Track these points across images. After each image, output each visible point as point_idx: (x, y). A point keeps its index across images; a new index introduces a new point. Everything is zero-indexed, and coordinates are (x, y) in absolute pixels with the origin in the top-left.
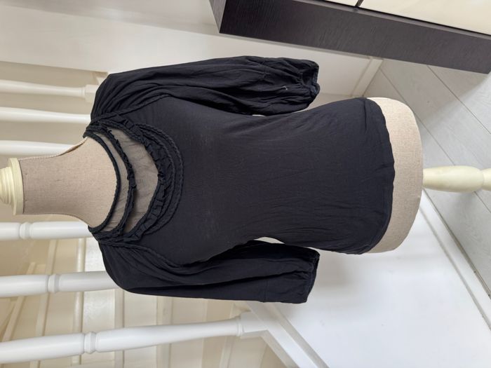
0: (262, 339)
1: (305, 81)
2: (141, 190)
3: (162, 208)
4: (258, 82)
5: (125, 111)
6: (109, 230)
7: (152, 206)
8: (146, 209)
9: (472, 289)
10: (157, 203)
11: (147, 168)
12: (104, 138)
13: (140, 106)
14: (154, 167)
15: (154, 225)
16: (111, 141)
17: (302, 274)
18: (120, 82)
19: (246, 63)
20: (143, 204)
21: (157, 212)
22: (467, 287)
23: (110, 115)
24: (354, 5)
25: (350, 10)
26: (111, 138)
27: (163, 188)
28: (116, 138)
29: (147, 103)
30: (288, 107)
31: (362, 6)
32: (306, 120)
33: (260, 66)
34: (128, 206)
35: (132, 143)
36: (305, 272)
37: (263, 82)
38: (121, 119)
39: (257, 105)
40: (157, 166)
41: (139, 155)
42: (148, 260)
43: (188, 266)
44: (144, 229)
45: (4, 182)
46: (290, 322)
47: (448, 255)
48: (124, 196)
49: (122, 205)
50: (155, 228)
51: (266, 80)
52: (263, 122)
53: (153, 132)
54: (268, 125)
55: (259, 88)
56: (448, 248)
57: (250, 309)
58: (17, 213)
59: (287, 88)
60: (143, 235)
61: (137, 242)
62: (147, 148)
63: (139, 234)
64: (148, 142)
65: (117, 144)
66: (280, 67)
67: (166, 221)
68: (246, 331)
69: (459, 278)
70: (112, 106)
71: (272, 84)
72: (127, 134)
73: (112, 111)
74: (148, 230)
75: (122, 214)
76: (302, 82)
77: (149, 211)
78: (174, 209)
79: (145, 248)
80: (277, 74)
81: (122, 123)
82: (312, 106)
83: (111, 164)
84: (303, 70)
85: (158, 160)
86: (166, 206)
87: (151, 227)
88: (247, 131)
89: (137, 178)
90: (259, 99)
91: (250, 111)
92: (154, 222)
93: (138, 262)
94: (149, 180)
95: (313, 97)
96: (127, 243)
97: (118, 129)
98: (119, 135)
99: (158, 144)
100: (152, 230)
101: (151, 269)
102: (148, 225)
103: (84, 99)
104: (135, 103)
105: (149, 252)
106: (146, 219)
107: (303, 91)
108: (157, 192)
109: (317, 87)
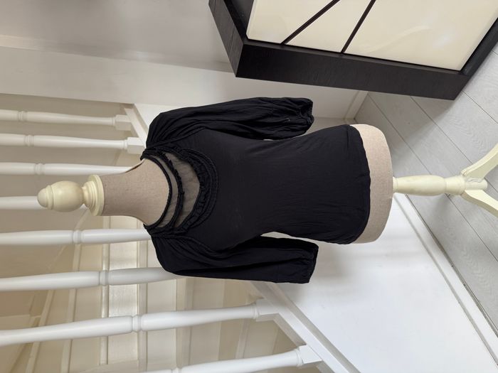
0: (274, 322)
1: (303, 114)
2: (187, 196)
3: (203, 207)
4: (268, 116)
5: (175, 139)
6: (162, 226)
7: (196, 207)
8: (191, 210)
9: (450, 280)
10: (200, 204)
11: (191, 180)
12: (159, 159)
13: (186, 135)
14: (196, 179)
15: (197, 220)
16: (165, 162)
17: (305, 261)
18: (171, 119)
19: (259, 103)
20: (189, 206)
21: (199, 211)
22: (446, 279)
23: (164, 142)
24: (340, 51)
25: (337, 56)
26: (165, 159)
27: (204, 193)
28: (169, 158)
29: (190, 133)
30: (290, 133)
31: (346, 52)
32: (305, 142)
33: (269, 104)
34: (177, 207)
35: (180, 163)
36: (307, 260)
37: (271, 116)
38: (172, 145)
39: (268, 132)
40: (199, 178)
41: (186, 171)
42: (191, 247)
43: (220, 252)
44: (189, 224)
45: (90, 191)
46: (297, 305)
47: (429, 253)
48: (175, 200)
49: (173, 208)
50: (198, 223)
51: (275, 114)
52: (273, 145)
53: (196, 154)
54: (277, 147)
55: (269, 120)
56: (429, 247)
57: (264, 296)
58: (98, 214)
59: (289, 120)
60: (188, 229)
61: (184, 234)
62: (192, 165)
63: (186, 228)
64: (193, 161)
65: (169, 164)
66: (284, 104)
67: (205, 217)
68: (261, 314)
69: (439, 272)
70: (165, 136)
71: (278, 116)
72: (177, 156)
73: (166, 139)
74: (193, 224)
75: (173, 214)
76: (301, 114)
77: (193, 210)
78: (211, 209)
79: (190, 238)
80: (282, 110)
81: (173, 148)
82: (308, 132)
83: (165, 178)
84: (301, 106)
85: (200, 174)
86: (206, 206)
87: (195, 222)
88: (262, 152)
89: (184, 187)
90: (268, 128)
91: (262, 136)
92: (196, 219)
93: (183, 248)
94: (193, 188)
95: (309, 125)
96: (176, 234)
97: (169, 152)
98: (170, 157)
99: (199, 162)
100: (195, 225)
101: (193, 254)
102: (193, 220)
103: (115, 127)
104: (182, 134)
105: (193, 242)
106: (191, 216)
107: (302, 121)
108: (199, 197)
109: (312, 118)
